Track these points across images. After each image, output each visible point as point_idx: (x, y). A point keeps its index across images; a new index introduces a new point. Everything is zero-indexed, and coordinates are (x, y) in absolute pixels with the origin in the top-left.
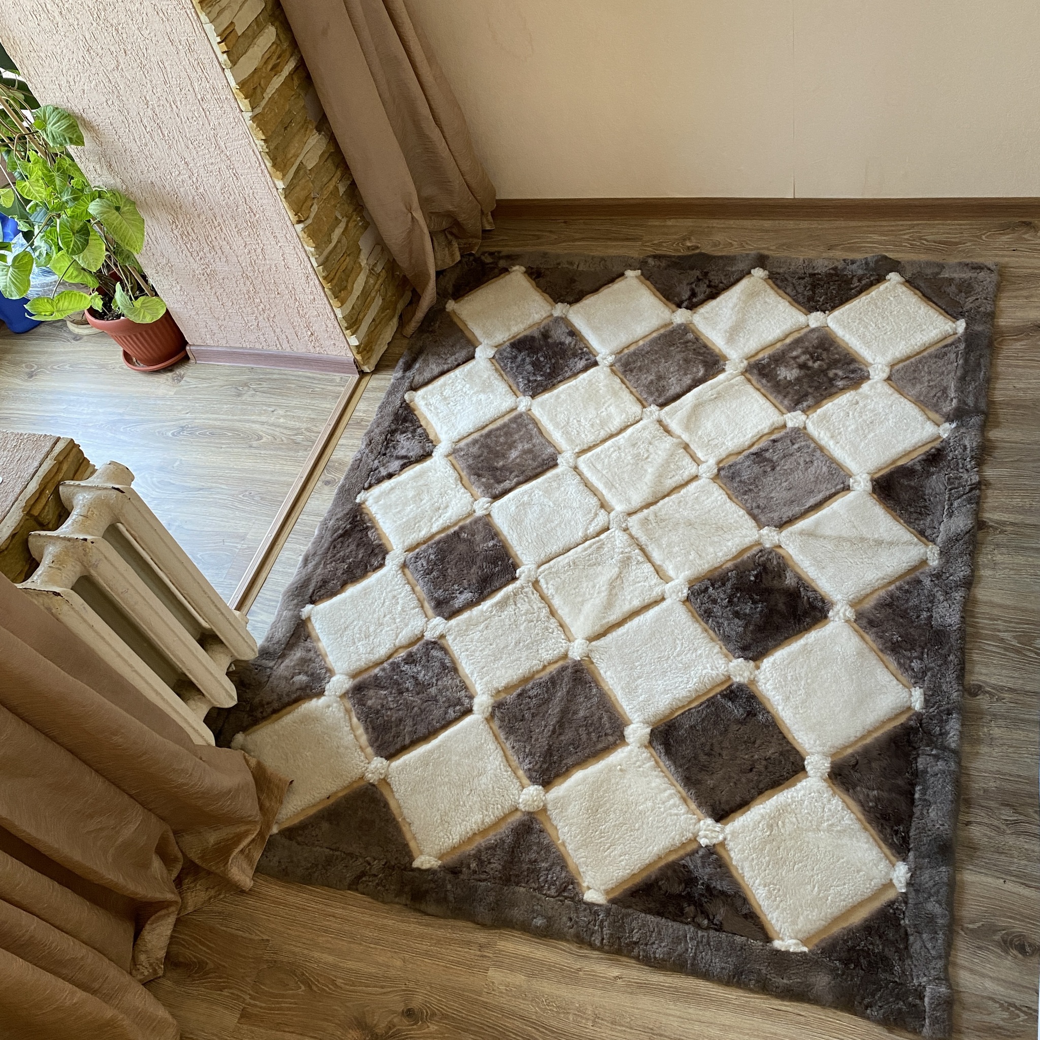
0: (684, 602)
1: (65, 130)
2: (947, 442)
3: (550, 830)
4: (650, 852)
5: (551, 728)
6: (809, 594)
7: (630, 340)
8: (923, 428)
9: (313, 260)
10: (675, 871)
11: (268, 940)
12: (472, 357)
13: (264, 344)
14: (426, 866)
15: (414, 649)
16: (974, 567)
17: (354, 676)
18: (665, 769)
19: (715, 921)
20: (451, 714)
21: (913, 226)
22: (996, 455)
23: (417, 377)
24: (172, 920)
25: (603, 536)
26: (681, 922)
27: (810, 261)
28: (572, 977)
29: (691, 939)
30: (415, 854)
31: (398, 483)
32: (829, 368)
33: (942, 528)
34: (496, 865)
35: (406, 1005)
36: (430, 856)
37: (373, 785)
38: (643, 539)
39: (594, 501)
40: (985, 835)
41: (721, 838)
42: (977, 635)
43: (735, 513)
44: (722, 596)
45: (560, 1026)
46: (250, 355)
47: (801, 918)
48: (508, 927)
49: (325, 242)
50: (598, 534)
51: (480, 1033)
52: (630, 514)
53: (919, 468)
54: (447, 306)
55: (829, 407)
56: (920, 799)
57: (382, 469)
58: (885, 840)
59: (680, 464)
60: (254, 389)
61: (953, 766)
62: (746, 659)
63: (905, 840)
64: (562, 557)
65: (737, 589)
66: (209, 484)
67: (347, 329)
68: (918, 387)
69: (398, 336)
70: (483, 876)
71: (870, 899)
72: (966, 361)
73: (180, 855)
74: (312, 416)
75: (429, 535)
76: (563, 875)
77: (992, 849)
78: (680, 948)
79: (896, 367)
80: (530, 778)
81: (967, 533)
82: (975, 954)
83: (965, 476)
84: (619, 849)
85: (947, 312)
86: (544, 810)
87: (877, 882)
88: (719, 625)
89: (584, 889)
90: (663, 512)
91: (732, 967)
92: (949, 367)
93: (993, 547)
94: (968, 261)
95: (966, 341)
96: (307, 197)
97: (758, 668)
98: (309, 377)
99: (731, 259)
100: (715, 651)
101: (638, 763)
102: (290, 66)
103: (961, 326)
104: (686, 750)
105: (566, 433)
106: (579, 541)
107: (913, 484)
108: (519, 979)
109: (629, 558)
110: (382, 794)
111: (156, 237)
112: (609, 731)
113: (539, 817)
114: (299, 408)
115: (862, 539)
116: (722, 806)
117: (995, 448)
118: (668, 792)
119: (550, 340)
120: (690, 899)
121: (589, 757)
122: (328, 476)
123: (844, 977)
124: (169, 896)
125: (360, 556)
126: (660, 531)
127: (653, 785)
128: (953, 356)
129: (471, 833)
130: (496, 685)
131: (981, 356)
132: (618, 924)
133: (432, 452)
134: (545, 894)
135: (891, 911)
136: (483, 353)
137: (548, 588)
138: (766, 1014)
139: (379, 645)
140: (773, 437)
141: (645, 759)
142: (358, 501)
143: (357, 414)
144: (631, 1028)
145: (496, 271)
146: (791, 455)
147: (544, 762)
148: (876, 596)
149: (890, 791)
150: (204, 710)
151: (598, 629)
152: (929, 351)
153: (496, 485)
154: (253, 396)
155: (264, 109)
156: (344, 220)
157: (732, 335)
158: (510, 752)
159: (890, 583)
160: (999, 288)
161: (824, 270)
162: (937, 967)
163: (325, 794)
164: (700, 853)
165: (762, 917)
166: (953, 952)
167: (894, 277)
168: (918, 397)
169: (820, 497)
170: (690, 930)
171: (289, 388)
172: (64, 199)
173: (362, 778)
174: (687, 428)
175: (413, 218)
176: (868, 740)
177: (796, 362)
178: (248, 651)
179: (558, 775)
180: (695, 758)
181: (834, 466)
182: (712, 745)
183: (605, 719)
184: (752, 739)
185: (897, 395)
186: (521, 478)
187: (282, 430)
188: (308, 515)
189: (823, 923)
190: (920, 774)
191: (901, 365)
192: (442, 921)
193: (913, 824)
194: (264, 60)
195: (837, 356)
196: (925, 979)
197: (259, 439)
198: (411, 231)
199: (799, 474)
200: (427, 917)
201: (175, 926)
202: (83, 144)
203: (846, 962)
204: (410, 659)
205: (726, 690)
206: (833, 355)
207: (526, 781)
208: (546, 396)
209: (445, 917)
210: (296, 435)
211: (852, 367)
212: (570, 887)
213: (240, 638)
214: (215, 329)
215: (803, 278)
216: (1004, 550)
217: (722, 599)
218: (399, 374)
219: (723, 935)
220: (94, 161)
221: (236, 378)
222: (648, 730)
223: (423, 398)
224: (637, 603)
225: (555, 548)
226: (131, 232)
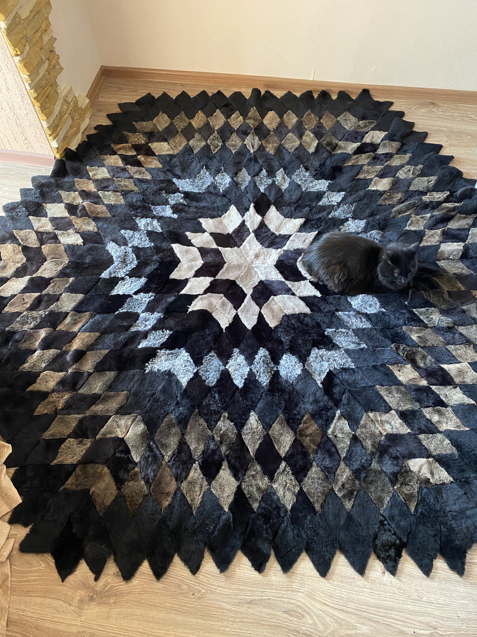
9: (26, 84)
49: (36, 73)
67: (50, 135)
96: (21, 38)
98: (24, 168)
156: (47, 62)
171: (11, 174)
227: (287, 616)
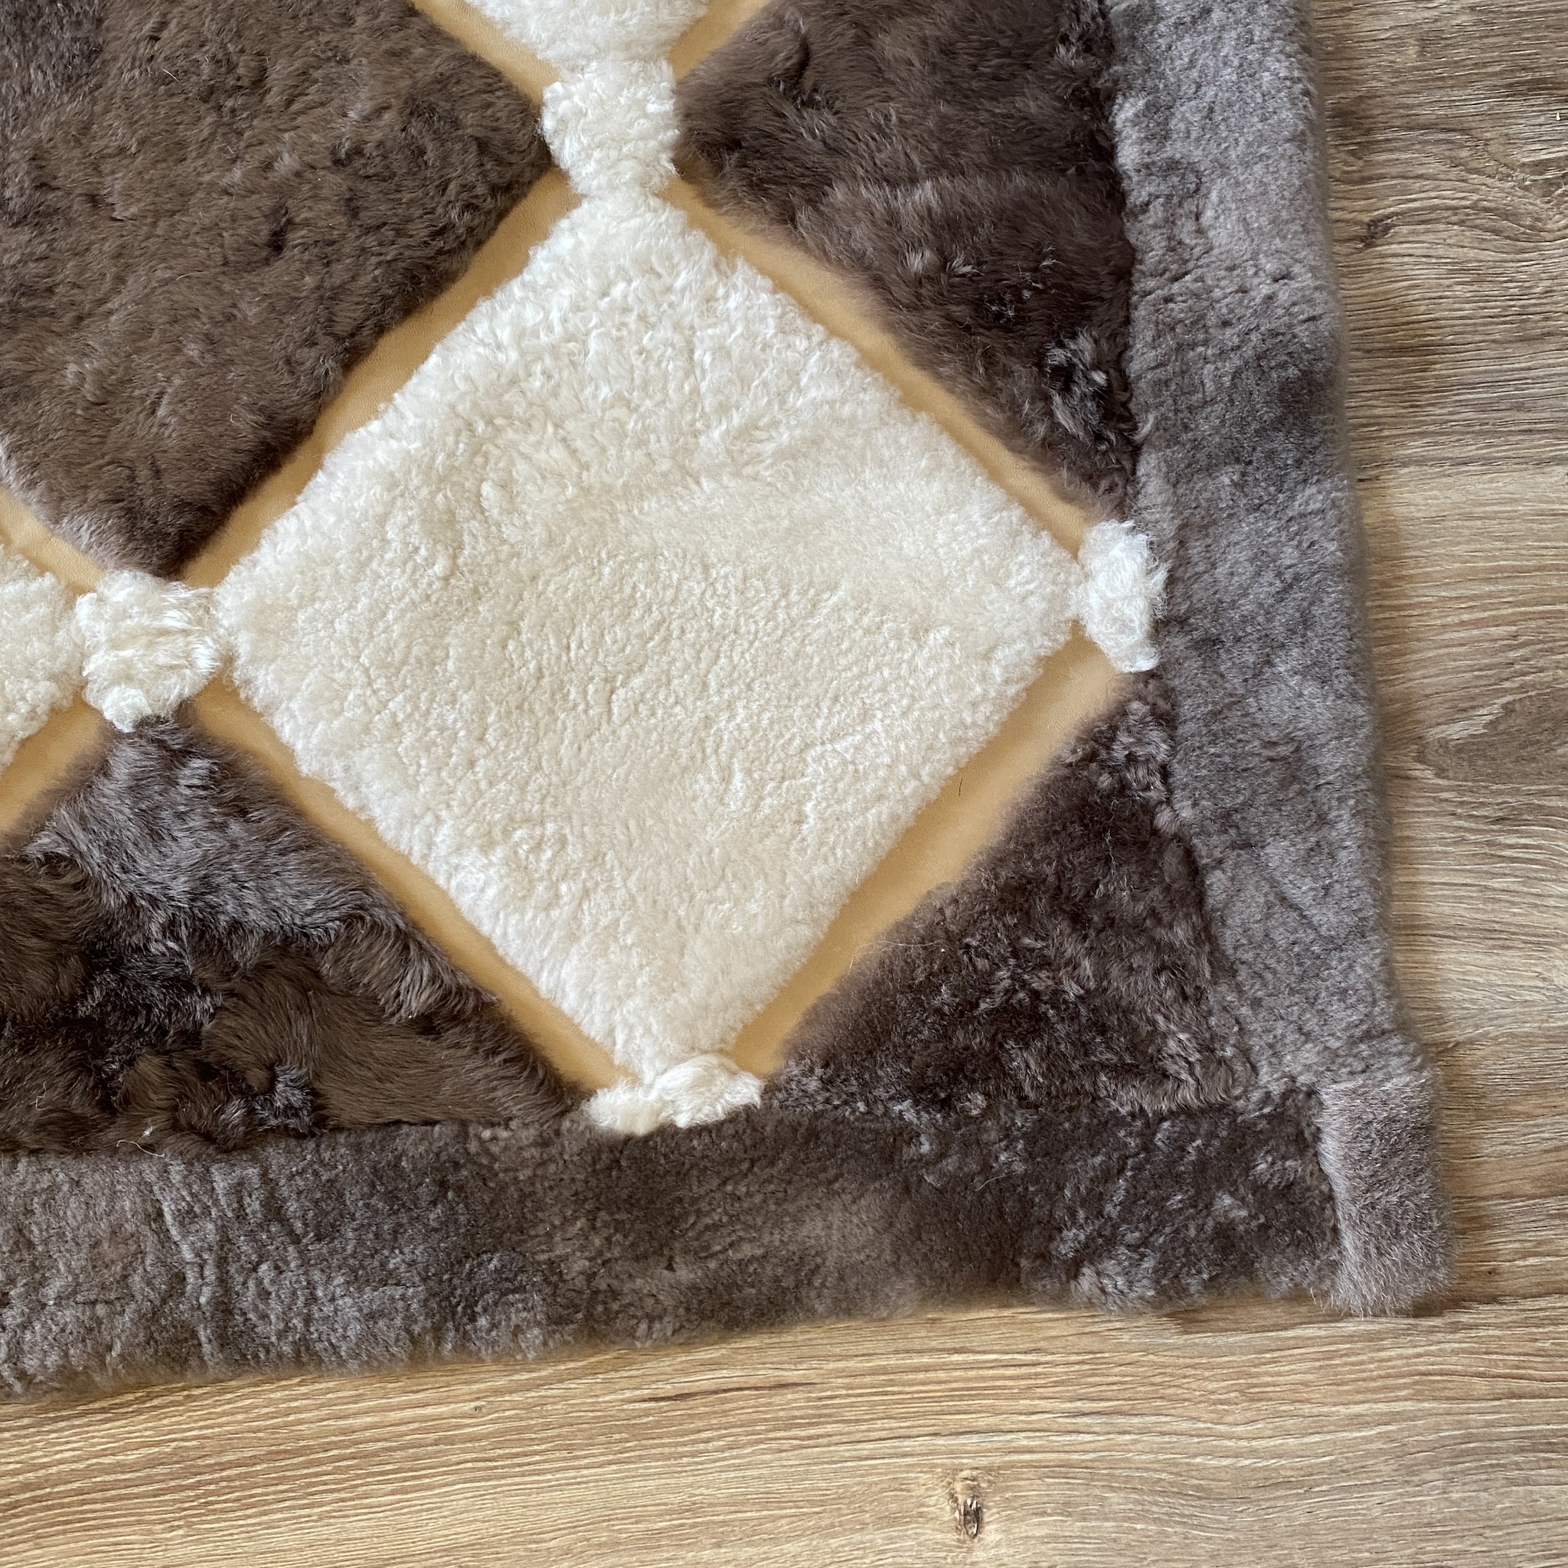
26: (116, 1150)
41: (205, 660)
56: (1147, 168)
63: (1113, 405)
77: (1498, 332)
78: (145, 1280)
82: (1492, 854)
91: (416, 1293)
120: (126, 1019)
135: (1102, 779)
138: (629, 1434)
149: (997, 164)
164: (120, 770)
170: (167, 1175)
193: (1141, 313)
196: (1309, 1054)
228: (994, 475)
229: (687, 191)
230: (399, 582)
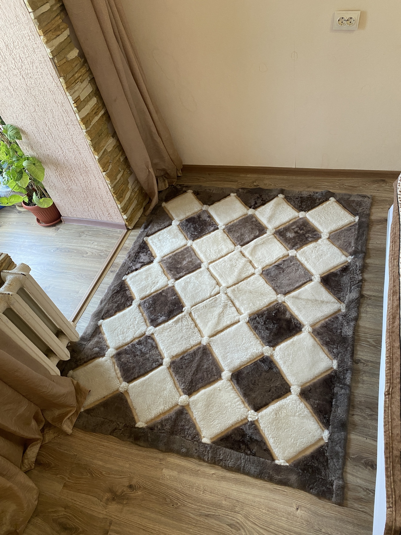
0: (247, 323)
1: (14, 134)
2: (350, 263)
3: (190, 413)
4: (229, 423)
5: (193, 372)
6: (295, 321)
7: (231, 220)
8: (341, 258)
9: (109, 186)
10: (238, 431)
11: (77, 455)
12: (170, 224)
13: (91, 217)
14: (141, 426)
15: (141, 339)
16: (359, 312)
17: (117, 349)
18: (236, 390)
19: (253, 452)
20: (154, 365)
21: (340, 180)
22: (368, 269)
23: (149, 231)
24: (39, 446)
25: (217, 296)
26: (240, 452)
27: (301, 192)
28: (196, 473)
29: (243, 459)
30: (137, 421)
31: (139, 273)
32: (306, 233)
33: (347, 297)
34: (168, 427)
35: (129, 483)
36: (142, 422)
37: (122, 393)
38: (232, 297)
39: (214, 282)
40: (360, 420)
41: (257, 418)
42: (359, 340)
43: (268, 289)
44: (262, 321)
45: (190, 493)
46: (85, 221)
47: (286, 451)
48: (171, 452)
49: (114, 179)
50: (215, 295)
51: (158, 495)
52: (228, 288)
53: (339, 273)
54: (162, 204)
55: (305, 248)
56: (334, 404)
57: (133, 267)
58: (321, 421)
59: (248, 268)
60: (86, 234)
61: (348, 391)
62: (270, 346)
63: (328, 421)
64: (201, 303)
65: (268, 318)
66: (66, 271)
67: (122, 212)
68: (340, 241)
69: (143, 215)
70: (163, 431)
71: (313, 445)
72: (358, 232)
73: (44, 419)
74: (108, 245)
75: (150, 293)
76: (194, 431)
77: (362, 426)
78: (239, 462)
79: (332, 234)
80: (183, 392)
81: (356, 299)
82: (354, 468)
83: (356, 277)
84: (217, 421)
85: (352, 213)
86: (188, 405)
87: (317, 437)
88: (260, 332)
89: (202, 437)
90: (241, 287)
91: (258, 471)
92: (352, 234)
93: (366, 305)
94: (360, 194)
95: (359, 224)
96: (107, 162)
97: (274, 350)
98: (108, 230)
99: (270, 190)
100: (258, 343)
101: (226, 387)
102: (102, 112)
103: (357, 218)
104: (245, 382)
105: (205, 255)
106: (208, 297)
107: (336, 279)
108: (175, 473)
109: (227, 305)
110: (125, 397)
111: (49, 175)
112: (215, 374)
113: (186, 408)
114: (103, 242)
115: (316, 300)
116: (258, 405)
117: (368, 266)
118: (237, 399)
119: (201, 219)
120: (243, 442)
121: (207, 384)
122: (112, 269)
123: (302, 476)
124: (38, 436)
125: (123, 301)
126: (239, 295)
127: (231, 396)
128: (353, 230)
129: (159, 414)
130: (172, 354)
131: (364, 230)
132: (215, 452)
133: (153, 261)
134: (187, 439)
135: (322, 450)
136: (175, 223)
137: (195, 316)
138: (271, 491)
139: (128, 337)
140: (284, 259)
141: (229, 385)
142: (123, 279)
143: (125, 245)
144: (218, 495)
145: (182, 192)
146: (290, 266)
147: (189, 386)
148: (321, 323)
149: (323, 401)
150: (56, 361)
151: (213, 332)
152: (344, 228)
153: (177, 275)
154: (85, 237)
155: (91, 128)
156: (123, 171)
157: (270, 219)
158: (176, 381)
159: (326, 318)
160: (372, 204)
161: (306, 196)
162: (339, 473)
163: (103, 396)
164: (248, 424)
165: (272, 451)
166: (345, 467)
167: (332, 199)
168: (339, 246)
169: (300, 283)
170: (243, 455)
171: (100, 234)
172: (13, 160)
173: (118, 390)
174: (251, 255)
175: (149, 171)
176: (315, 381)
177: (294, 231)
178: (76, 338)
179: (194, 391)
180: (248, 385)
181: (306, 271)
182: (255, 380)
183: (214, 369)
184: (271, 379)
185: (331, 245)
186: (187, 272)
187: (96, 250)
188: (104, 284)
189: (295, 454)
190: (335, 394)
191: (334, 233)
192: (146, 449)
193: (331, 415)
194: (91, 110)
195: (309, 229)
196: (334, 478)
197: (86, 254)
198: (148, 175)
199: (292, 274)
200: (140, 447)
201: (40, 448)
202: (21, 139)
203: (303, 470)
204: (140, 343)
205: (261, 358)
206: (308, 228)
207: (182, 393)
208: (198, 240)
209: (147, 447)
210: (101, 252)
211: (315, 233)
212: (197, 436)
213: (72, 333)
214: (72, 211)
215: (298, 199)
216: (371, 307)
217: (261, 322)
218: (142, 230)
219: (256, 458)
220: (26, 146)
221: (79, 230)
222: (231, 374)
223: (151, 239)
224: (229, 323)
225: (198, 300)
226: (39, 173)
227: (229, 527)
228: (318, 424)
229: (300, 396)
230: (272, 417)
